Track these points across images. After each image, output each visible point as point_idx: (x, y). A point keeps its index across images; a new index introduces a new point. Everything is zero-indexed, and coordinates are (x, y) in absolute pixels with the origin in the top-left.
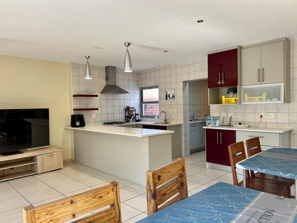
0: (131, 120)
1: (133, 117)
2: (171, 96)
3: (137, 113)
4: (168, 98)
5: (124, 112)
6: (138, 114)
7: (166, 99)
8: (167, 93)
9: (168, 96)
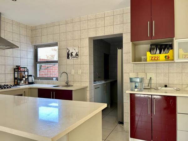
8: (69, 51)
9: (70, 55)
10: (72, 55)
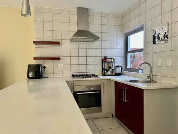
0: (109, 72)
1: (111, 70)
2: (161, 36)
3: (117, 65)
4: (156, 40)
5: (101, 63)
6: (118, 67)
7: (154, 43)
8: (155, 33)
9: (157, 38)
10: (159, 38)
